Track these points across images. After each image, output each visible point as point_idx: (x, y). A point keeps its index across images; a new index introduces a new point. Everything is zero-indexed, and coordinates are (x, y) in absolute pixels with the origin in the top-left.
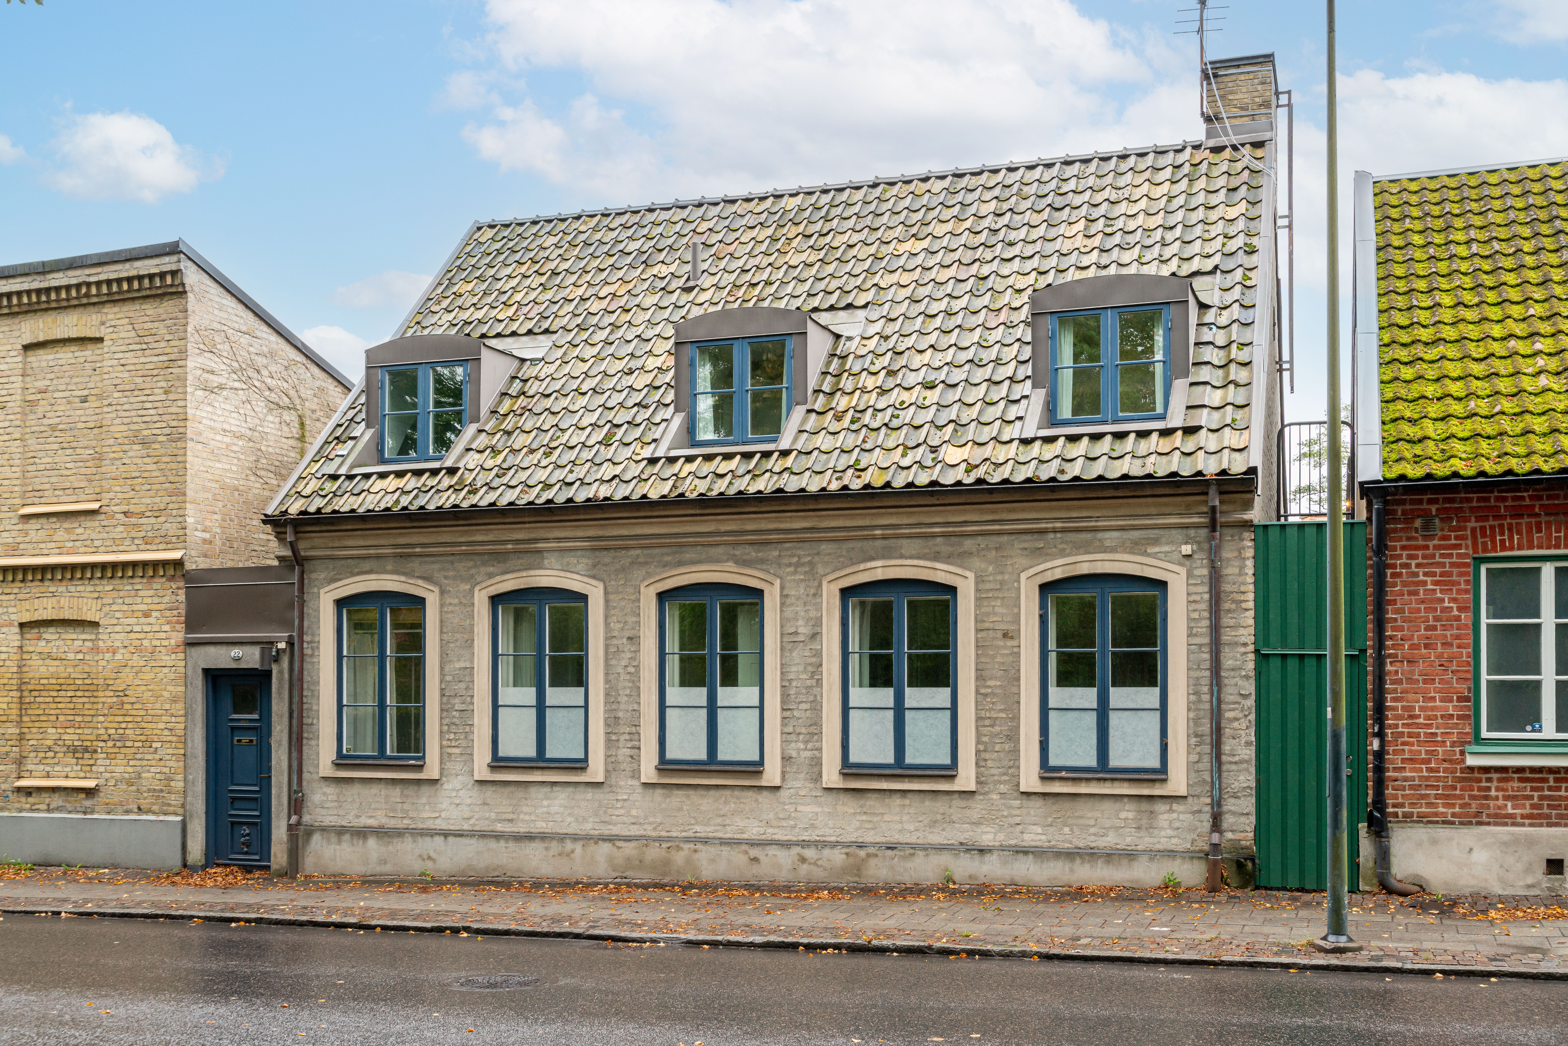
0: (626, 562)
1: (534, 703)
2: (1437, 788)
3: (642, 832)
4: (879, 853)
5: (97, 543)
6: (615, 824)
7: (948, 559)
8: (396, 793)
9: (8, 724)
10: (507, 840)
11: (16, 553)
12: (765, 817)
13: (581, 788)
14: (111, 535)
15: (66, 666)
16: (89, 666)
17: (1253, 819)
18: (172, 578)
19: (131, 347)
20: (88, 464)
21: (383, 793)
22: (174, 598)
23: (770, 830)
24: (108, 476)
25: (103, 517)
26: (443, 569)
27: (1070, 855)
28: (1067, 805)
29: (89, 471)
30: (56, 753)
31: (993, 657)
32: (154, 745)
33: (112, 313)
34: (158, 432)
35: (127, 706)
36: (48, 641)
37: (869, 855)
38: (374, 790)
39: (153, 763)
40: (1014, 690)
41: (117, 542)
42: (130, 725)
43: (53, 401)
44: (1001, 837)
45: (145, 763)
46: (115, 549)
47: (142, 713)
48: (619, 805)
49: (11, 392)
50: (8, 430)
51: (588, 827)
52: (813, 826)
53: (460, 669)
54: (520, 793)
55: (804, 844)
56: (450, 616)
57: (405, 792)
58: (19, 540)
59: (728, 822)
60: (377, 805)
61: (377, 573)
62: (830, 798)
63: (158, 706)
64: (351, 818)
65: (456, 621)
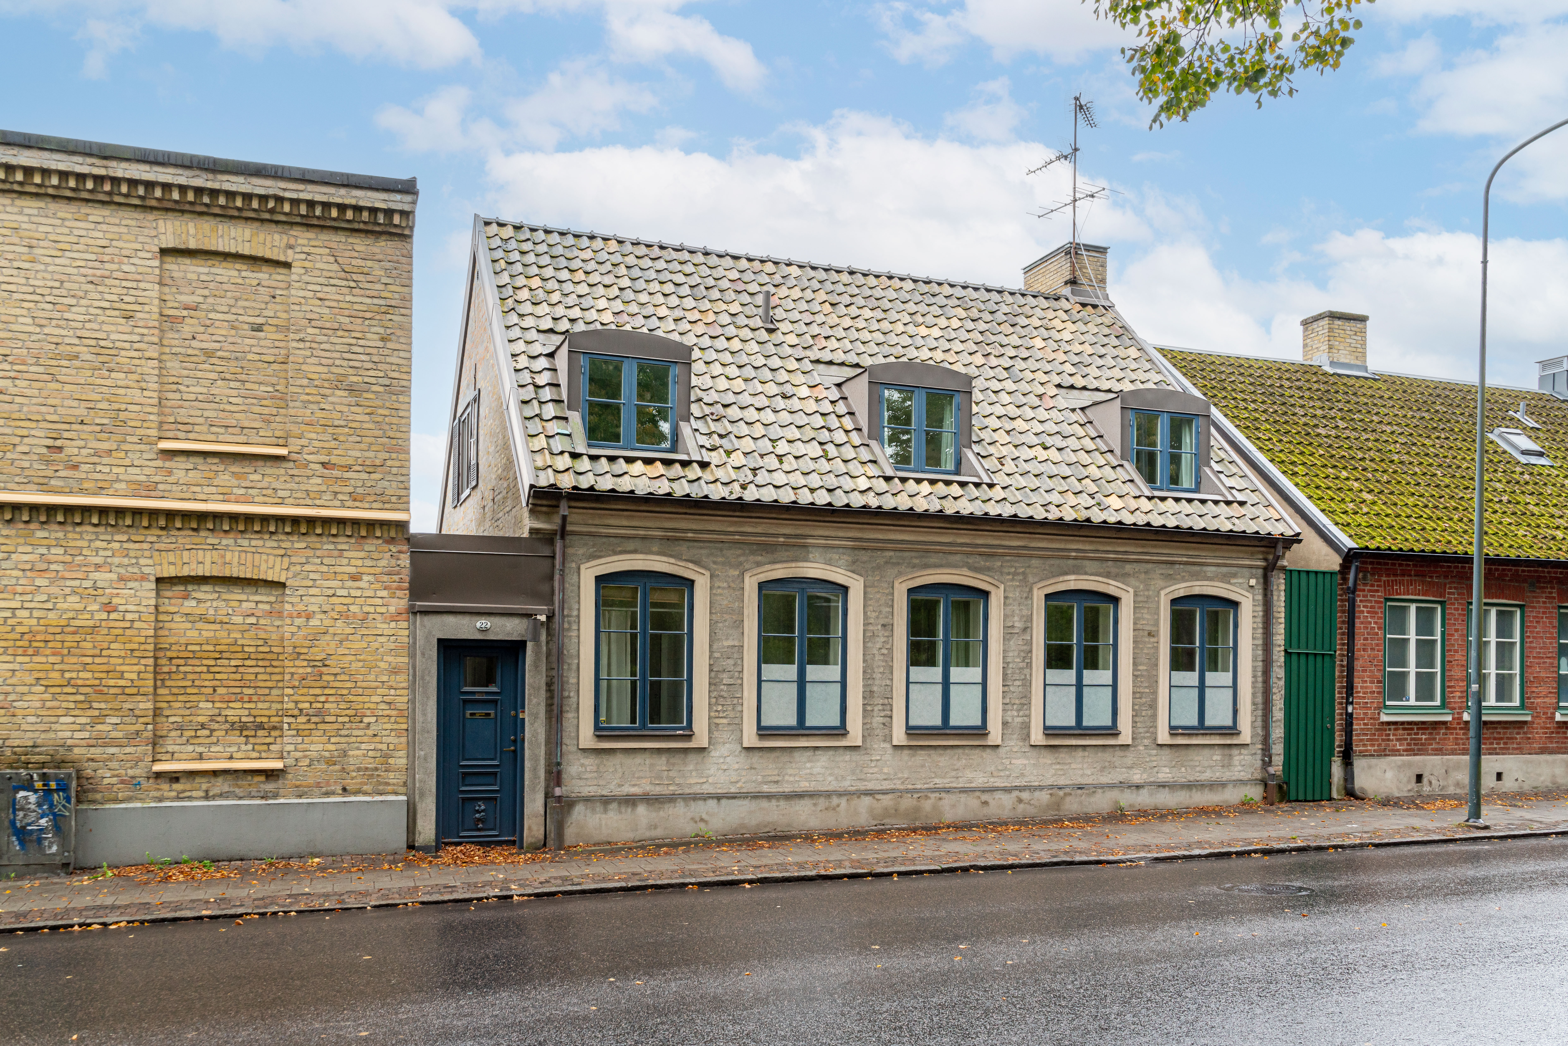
0: (881, 561)
1: (796, 679)
2: (1366, 735)
3: (892, 786)
4: (1073, 793)
5: (281, 493)
6: (870, 781)
7: (1115, 577)
8: (661, 762)
9: (139, 698)
10: (778, 800)
11: (153, 494)
12: (988, 769)
13: (841, 751)
14: (303, 487)
15: (229, 632)
16: (266, 631)
17: (1282, 757)
18: (391, 541)
19: (332, 282)
20: (264, 402)
21: (647, 762)
22: (393, 562)
23: (992, 780)
24: (300, 420)
25: (291, 464)
26: (712, 554)
27: (1189, 786)
28: (1183, 752)
29: (266, 411)
30: (212, 731)
31: (1142, 649)
32: (366, 720)
33: (303, 238)
34: (373, 380)
35: (325, 678)
36: (199, 601)
37: (1065, 794)
38: (638, 759)
39: (365, 739)
40: (1154, 673)
41: (312, 495)
42: (331, 699)
43: (208, 322)
44: (1145, 776)
45: (353, 739)
46: (310, 502)
47: (349, 685)
48: (873, 764)
49: (140, 300)
50: (136, 346)
51: (847, 784)
52: (1022, 775)
53: (728, 647)
54: (785, 758)
55: (1021, 789)
56: (718, 598)
57: (672, 760)
58: (157, 479)
59: (960, 774)
60: (641, 774)
61: (641, 553)
62: (1034, 753)
63: (372, 677)
64: (612, 788)
65: (725, 602)
